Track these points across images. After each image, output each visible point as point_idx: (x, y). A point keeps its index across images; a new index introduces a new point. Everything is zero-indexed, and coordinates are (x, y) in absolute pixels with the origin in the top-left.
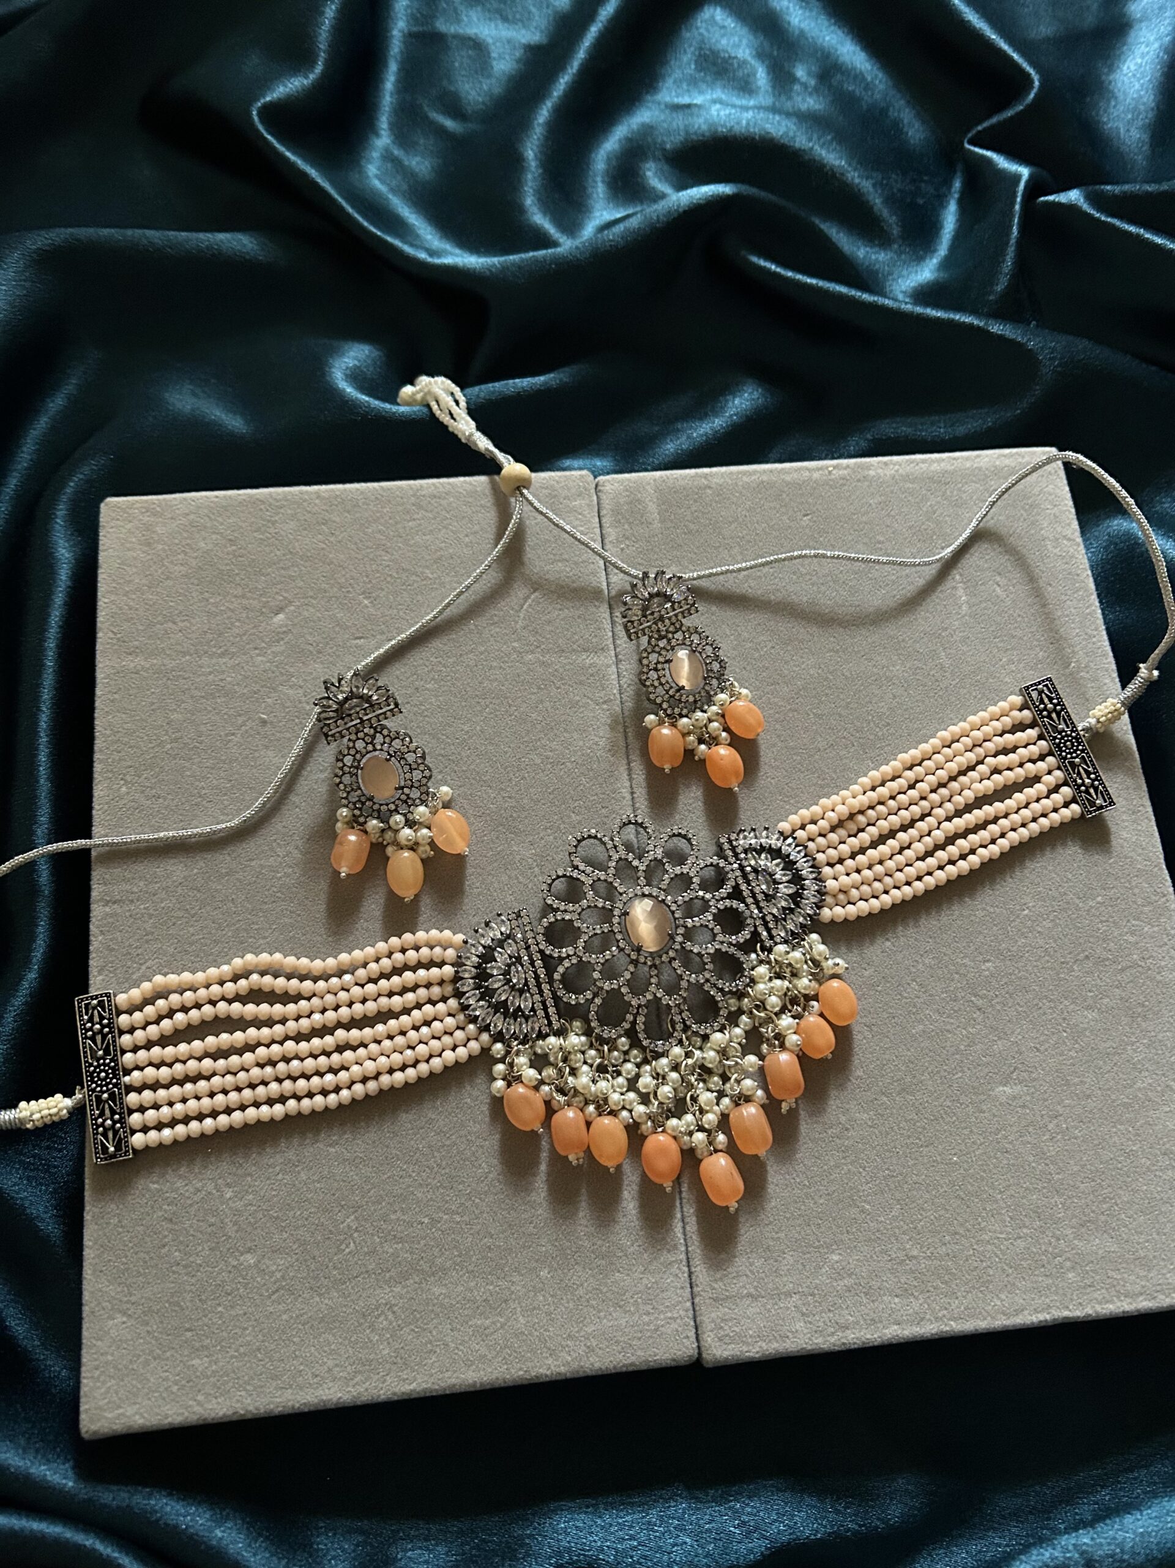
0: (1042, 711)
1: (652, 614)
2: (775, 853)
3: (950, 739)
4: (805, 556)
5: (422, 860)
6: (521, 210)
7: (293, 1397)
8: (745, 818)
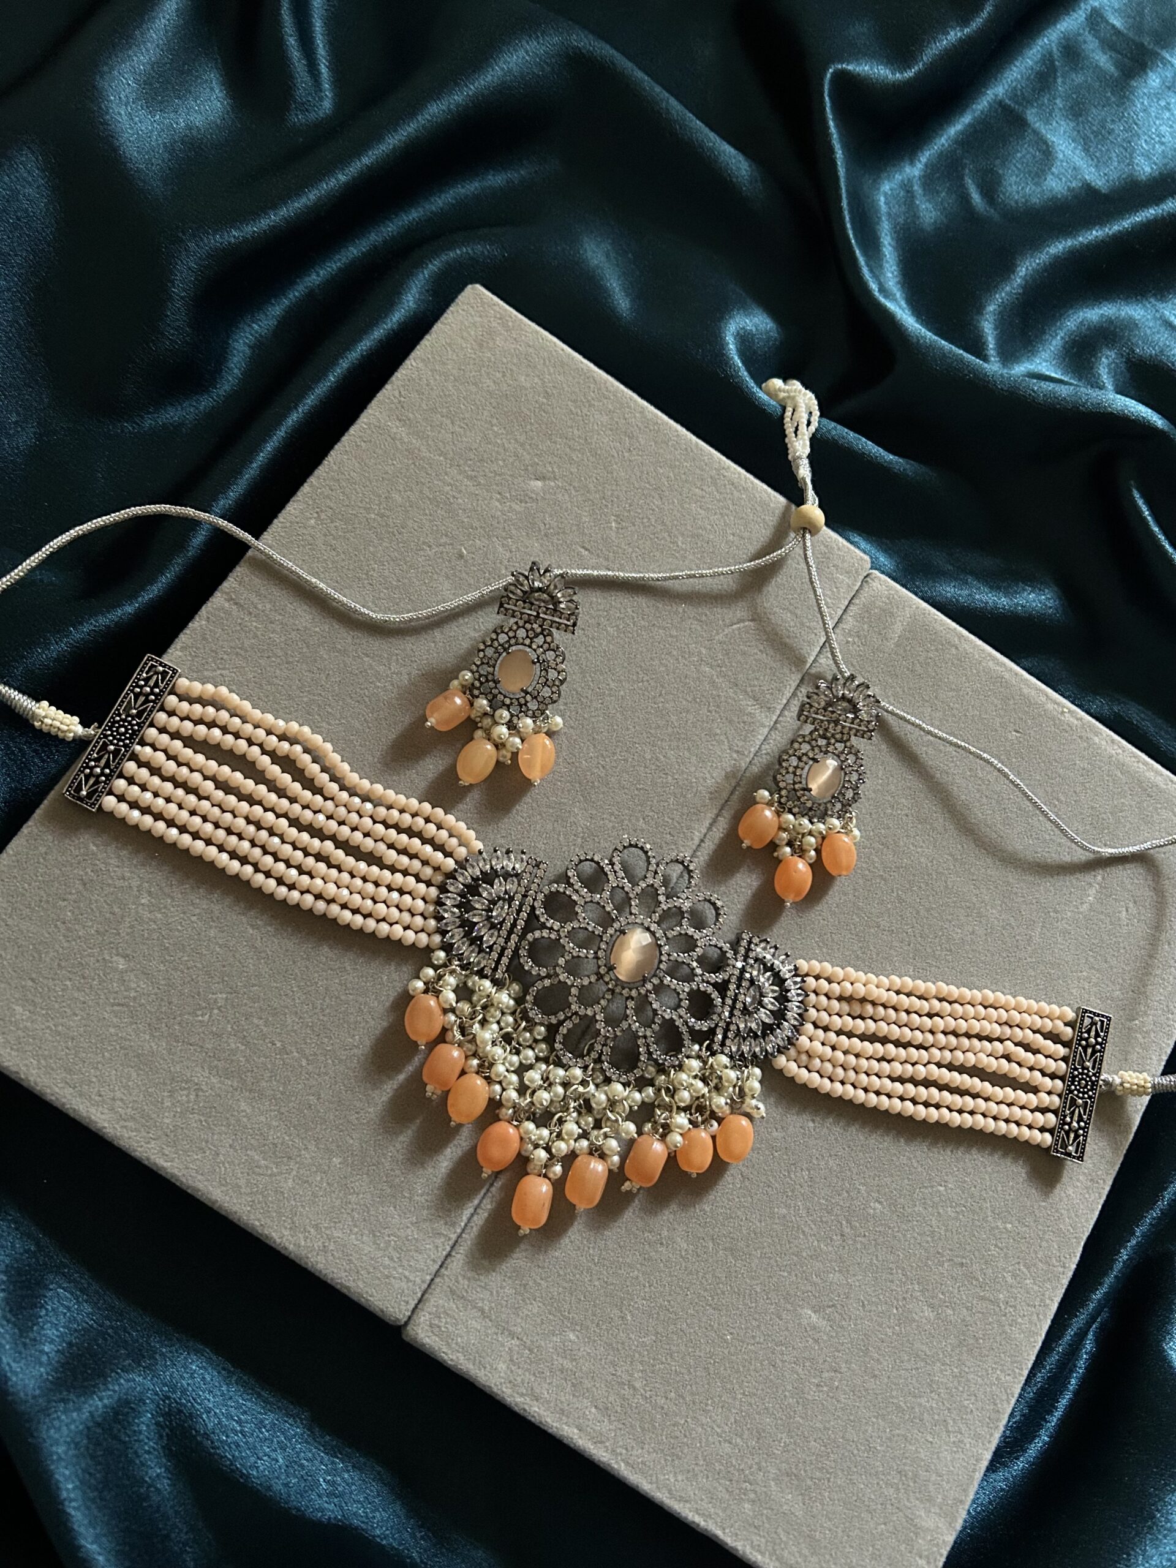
0: (1082, 1039)
1: (833, 712)
2: (779, 980)
3: (991, 1001)
4: (991, 764)
5: (498, 762)
6: (980, 310)
7: (69, 1097)
8: (775, 934)
